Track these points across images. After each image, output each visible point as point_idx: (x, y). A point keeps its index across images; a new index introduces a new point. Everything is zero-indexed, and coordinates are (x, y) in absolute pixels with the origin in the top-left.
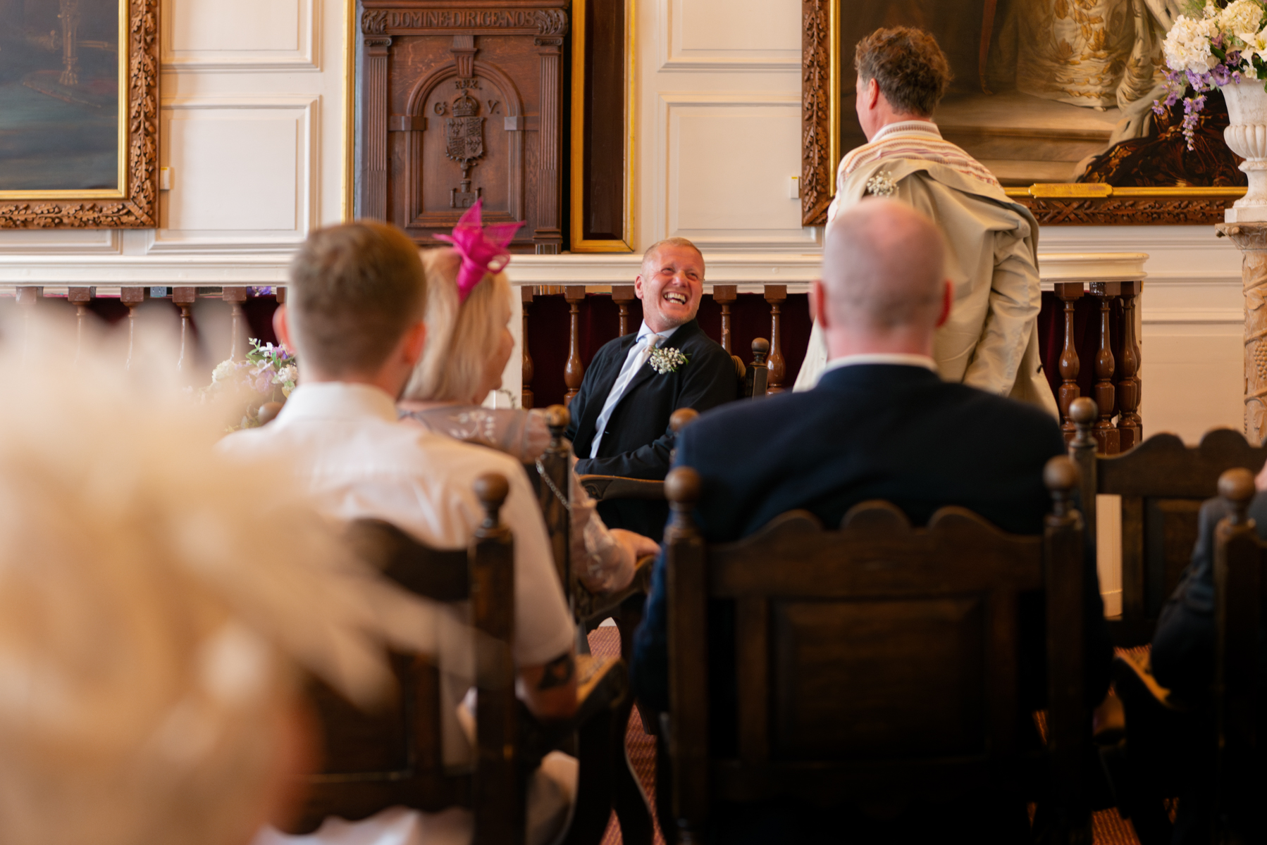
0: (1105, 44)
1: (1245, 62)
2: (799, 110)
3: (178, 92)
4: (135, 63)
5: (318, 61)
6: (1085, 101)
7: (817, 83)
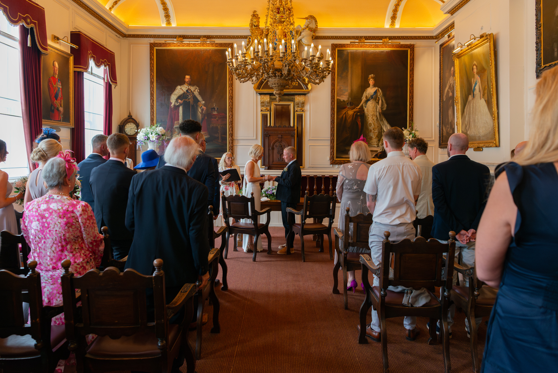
0: (377, 137)
1: (407, 141)
2: (330, 146)
3: (235, 143)
4: (230, 139)
5: (257, 139)
6: (374, 145)
7: (333, 142)
